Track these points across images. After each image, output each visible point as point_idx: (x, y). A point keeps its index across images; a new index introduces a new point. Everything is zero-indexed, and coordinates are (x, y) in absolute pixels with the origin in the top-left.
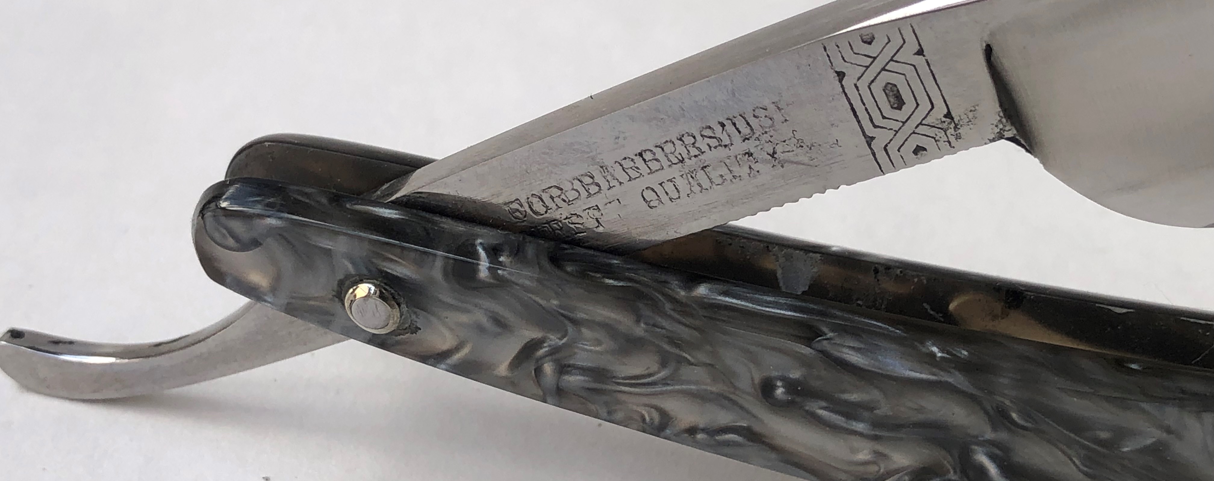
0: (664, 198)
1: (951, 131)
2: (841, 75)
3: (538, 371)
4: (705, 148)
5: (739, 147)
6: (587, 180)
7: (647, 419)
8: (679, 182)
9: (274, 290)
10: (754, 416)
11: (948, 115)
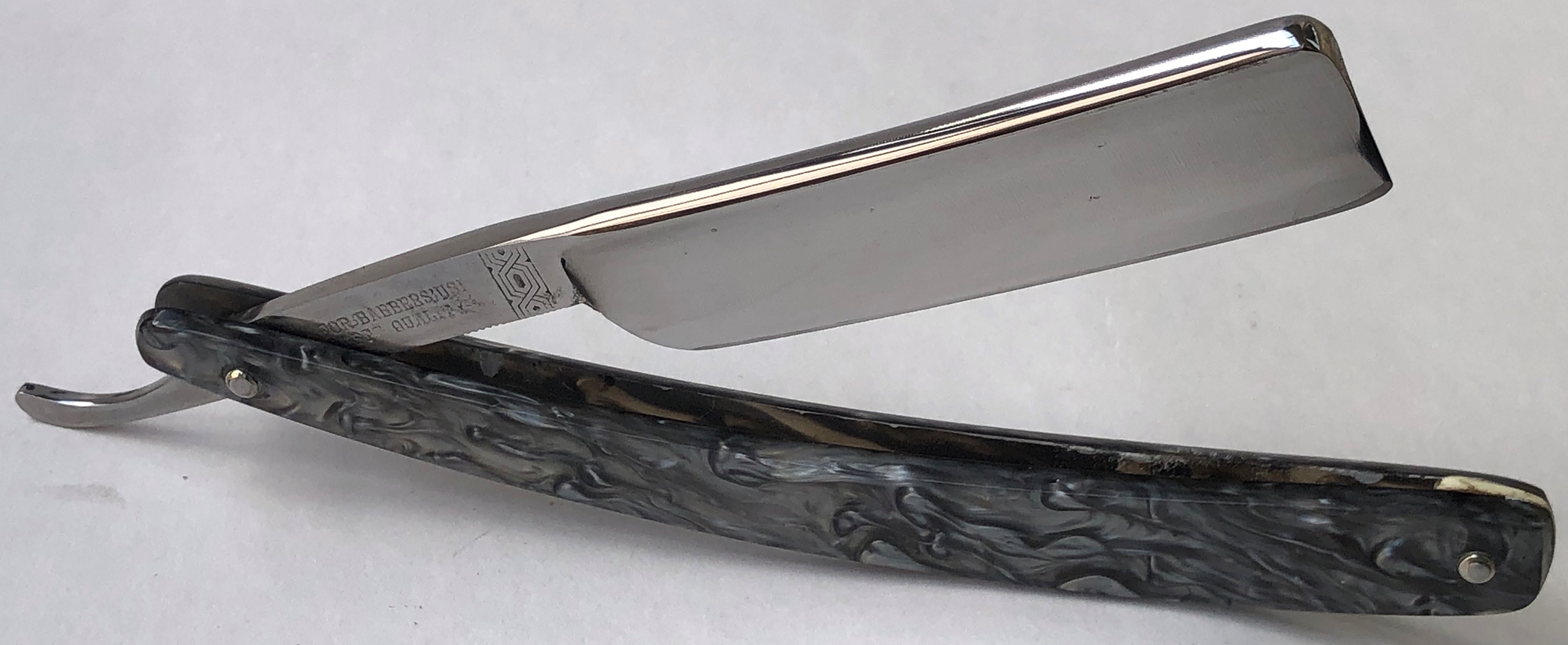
0: (405, 326)
1: (551, 300)
2: (490, 269)
3: (341, 419)
4: (424, 302)
5: (442, 302)
6: (361, 315)
7: (406, 448)
8: (412, 318)
9: (184, 370)
10: (465, 447)
11: (548, 292)
